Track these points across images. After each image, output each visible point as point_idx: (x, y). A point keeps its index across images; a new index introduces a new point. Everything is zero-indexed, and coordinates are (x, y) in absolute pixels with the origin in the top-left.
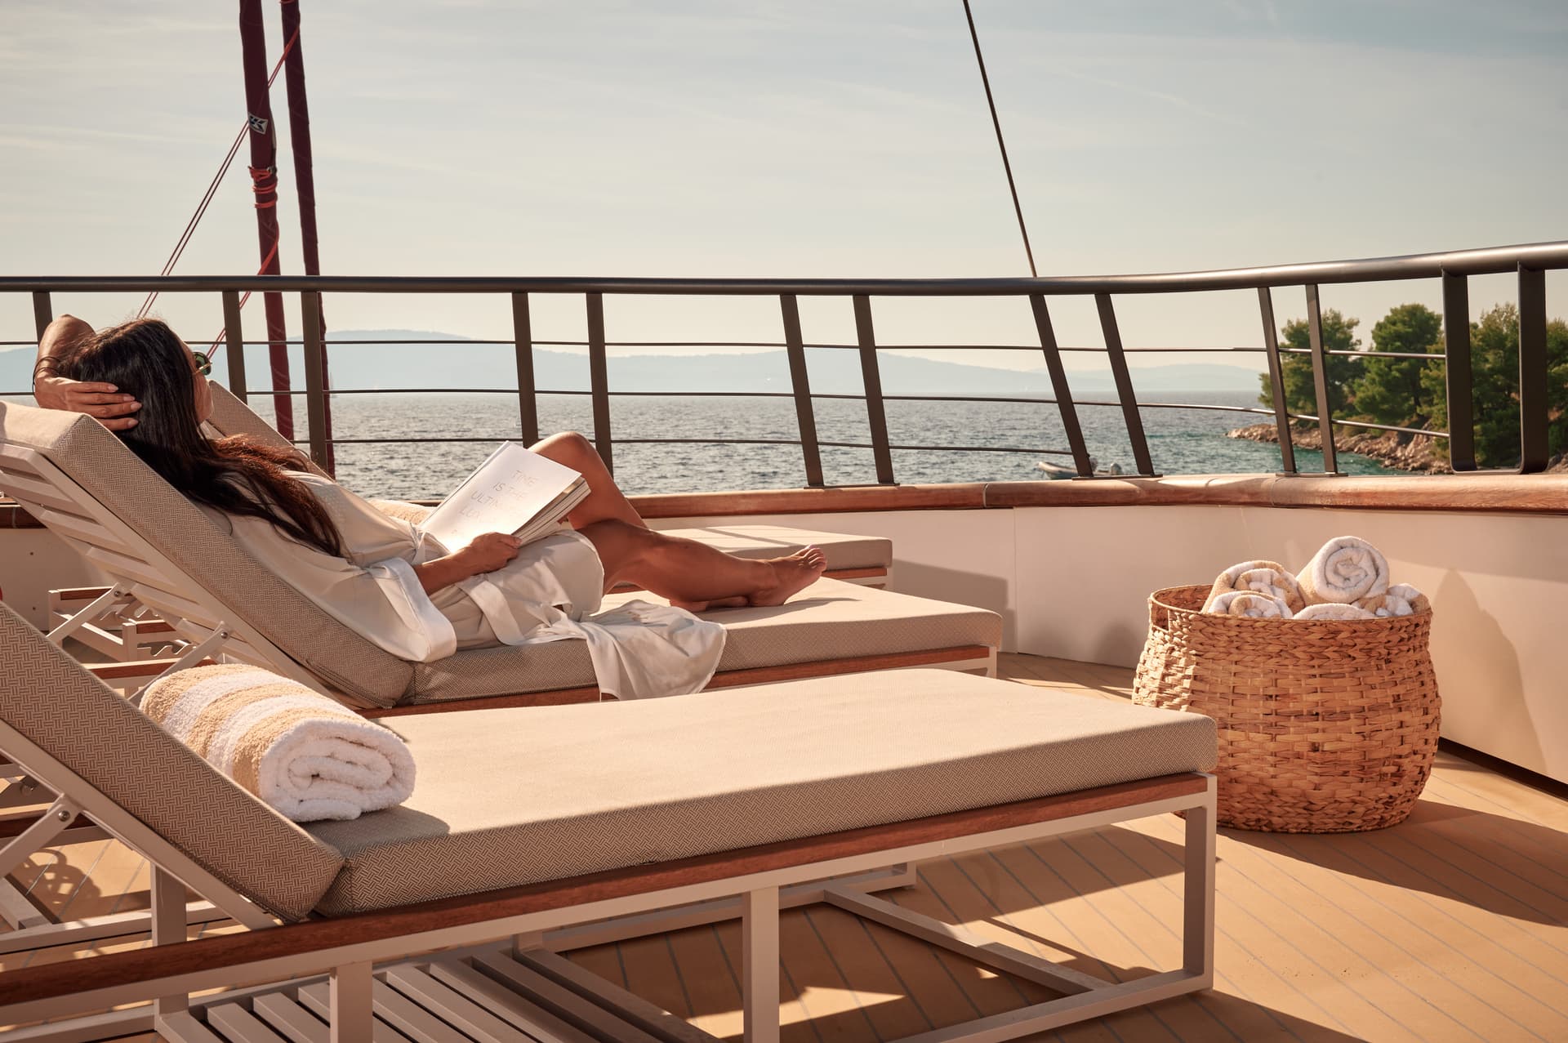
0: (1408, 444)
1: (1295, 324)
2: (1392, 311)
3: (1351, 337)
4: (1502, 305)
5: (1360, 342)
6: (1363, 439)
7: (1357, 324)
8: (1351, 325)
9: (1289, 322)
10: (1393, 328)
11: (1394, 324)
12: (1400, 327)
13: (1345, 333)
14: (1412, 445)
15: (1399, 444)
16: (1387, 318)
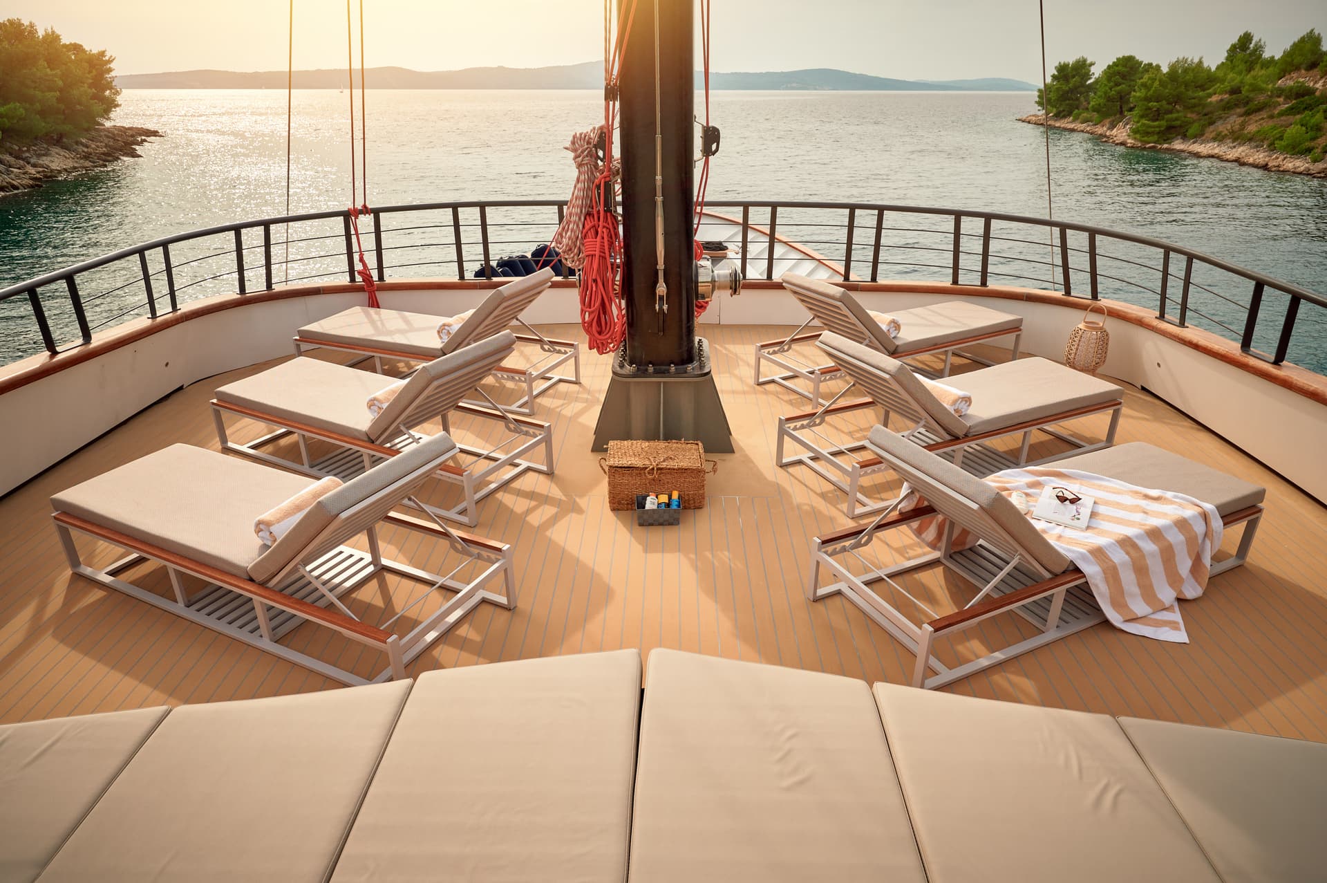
0: (1113, 129)
1: (1062, 64)
2: (1117, 59)
3: (1090, 71)
4: (1181, 58)
5: (1093, 73)
6: (1088, 126)
7: (1094, 64)
8: (1092, 64)
9: (1060, 63)
10: (1116, 68)
11: (1117, 66)
12: (1120, 68)
13: (1087, 69)
14: (1115, 129)
15: (1108, 129)
16: (1114, 63)
